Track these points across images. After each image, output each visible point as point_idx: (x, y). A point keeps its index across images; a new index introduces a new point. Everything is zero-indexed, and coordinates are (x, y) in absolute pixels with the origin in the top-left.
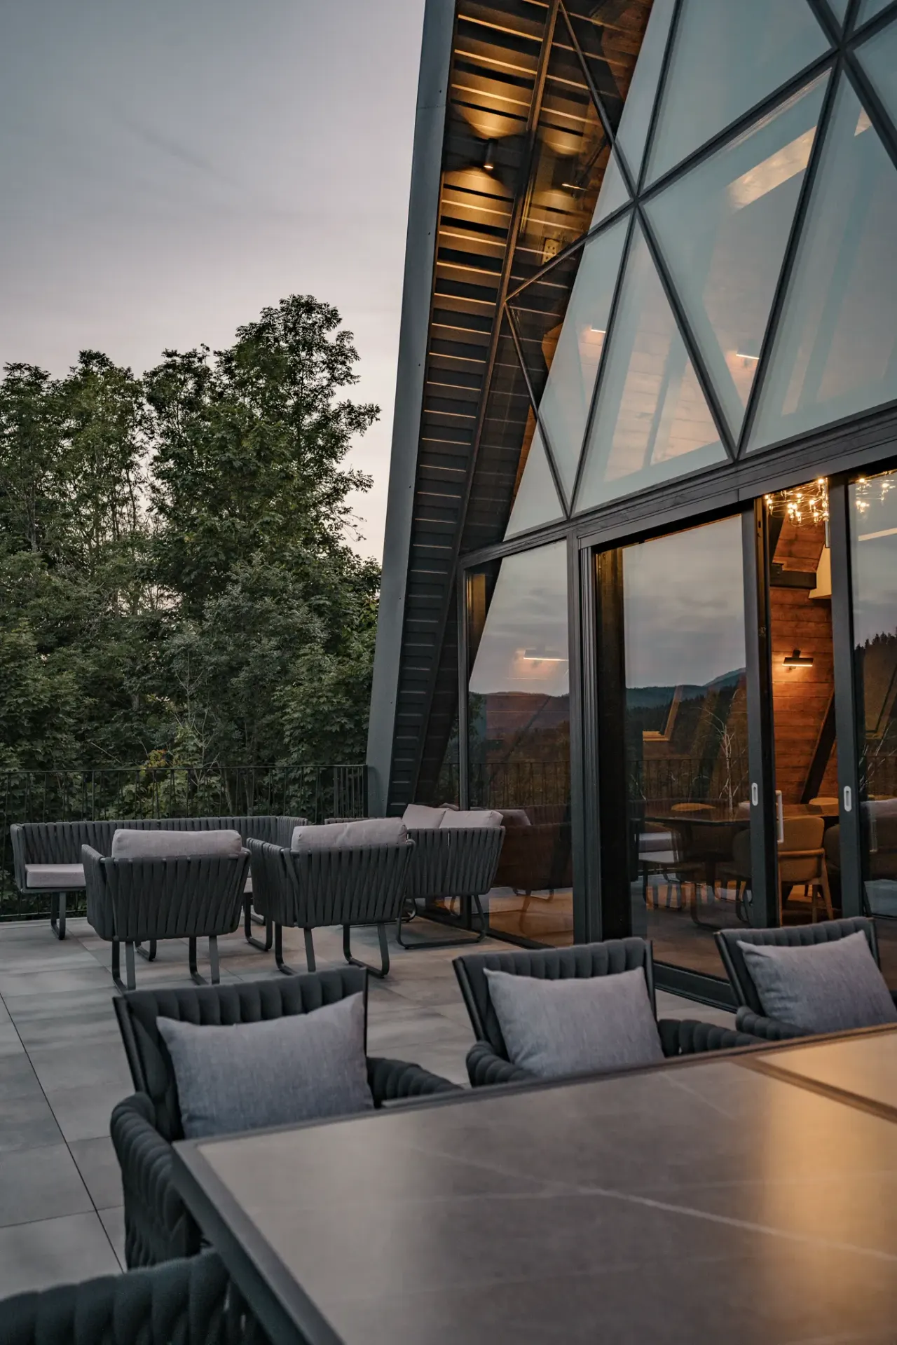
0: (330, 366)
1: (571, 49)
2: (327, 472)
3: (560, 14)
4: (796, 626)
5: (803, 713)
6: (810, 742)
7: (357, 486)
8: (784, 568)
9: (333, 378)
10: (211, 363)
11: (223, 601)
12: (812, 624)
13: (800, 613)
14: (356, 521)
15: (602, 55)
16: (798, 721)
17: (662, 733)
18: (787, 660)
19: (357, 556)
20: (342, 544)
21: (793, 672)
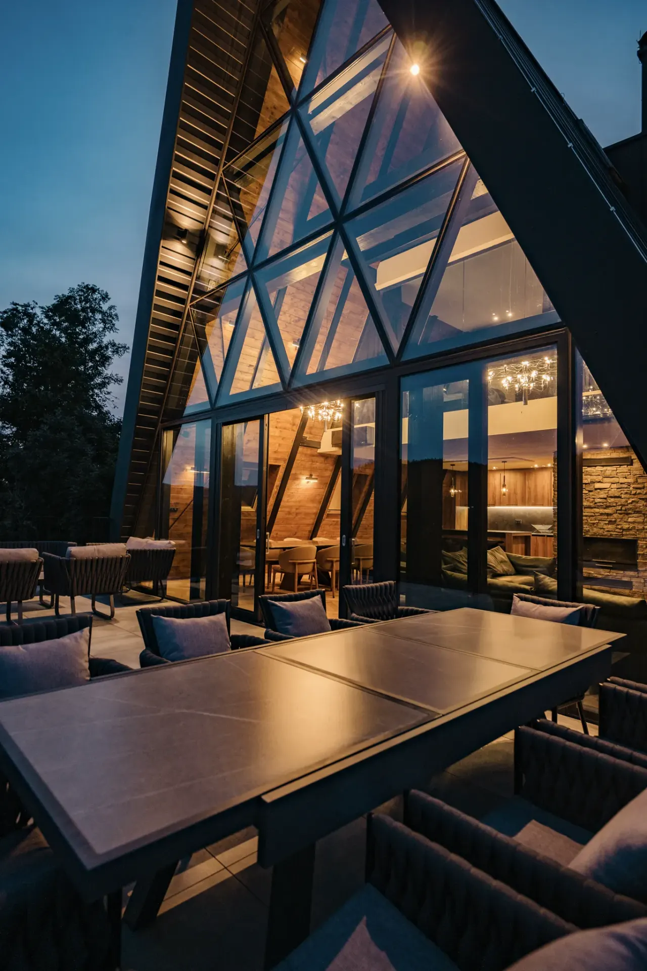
0: (103, 321)
1: (226, 195)
2: (100, 374)
3: (221, 179)
4: (312, 464)
5: (313, 501)
6: (315, 514)
7: (115, 381)
8: (308, 439)
9: (104, 328)
10: (38, 311)
11: (38, 433)
12: (318, 464)
13: (314, 458)
14: (114, 399)
15: (239, 201)
16: (311, 505)
17: (252, 507)
18: (307, 478)
19: (113, 416)
20: (105, 409)
21: (309, 484)
